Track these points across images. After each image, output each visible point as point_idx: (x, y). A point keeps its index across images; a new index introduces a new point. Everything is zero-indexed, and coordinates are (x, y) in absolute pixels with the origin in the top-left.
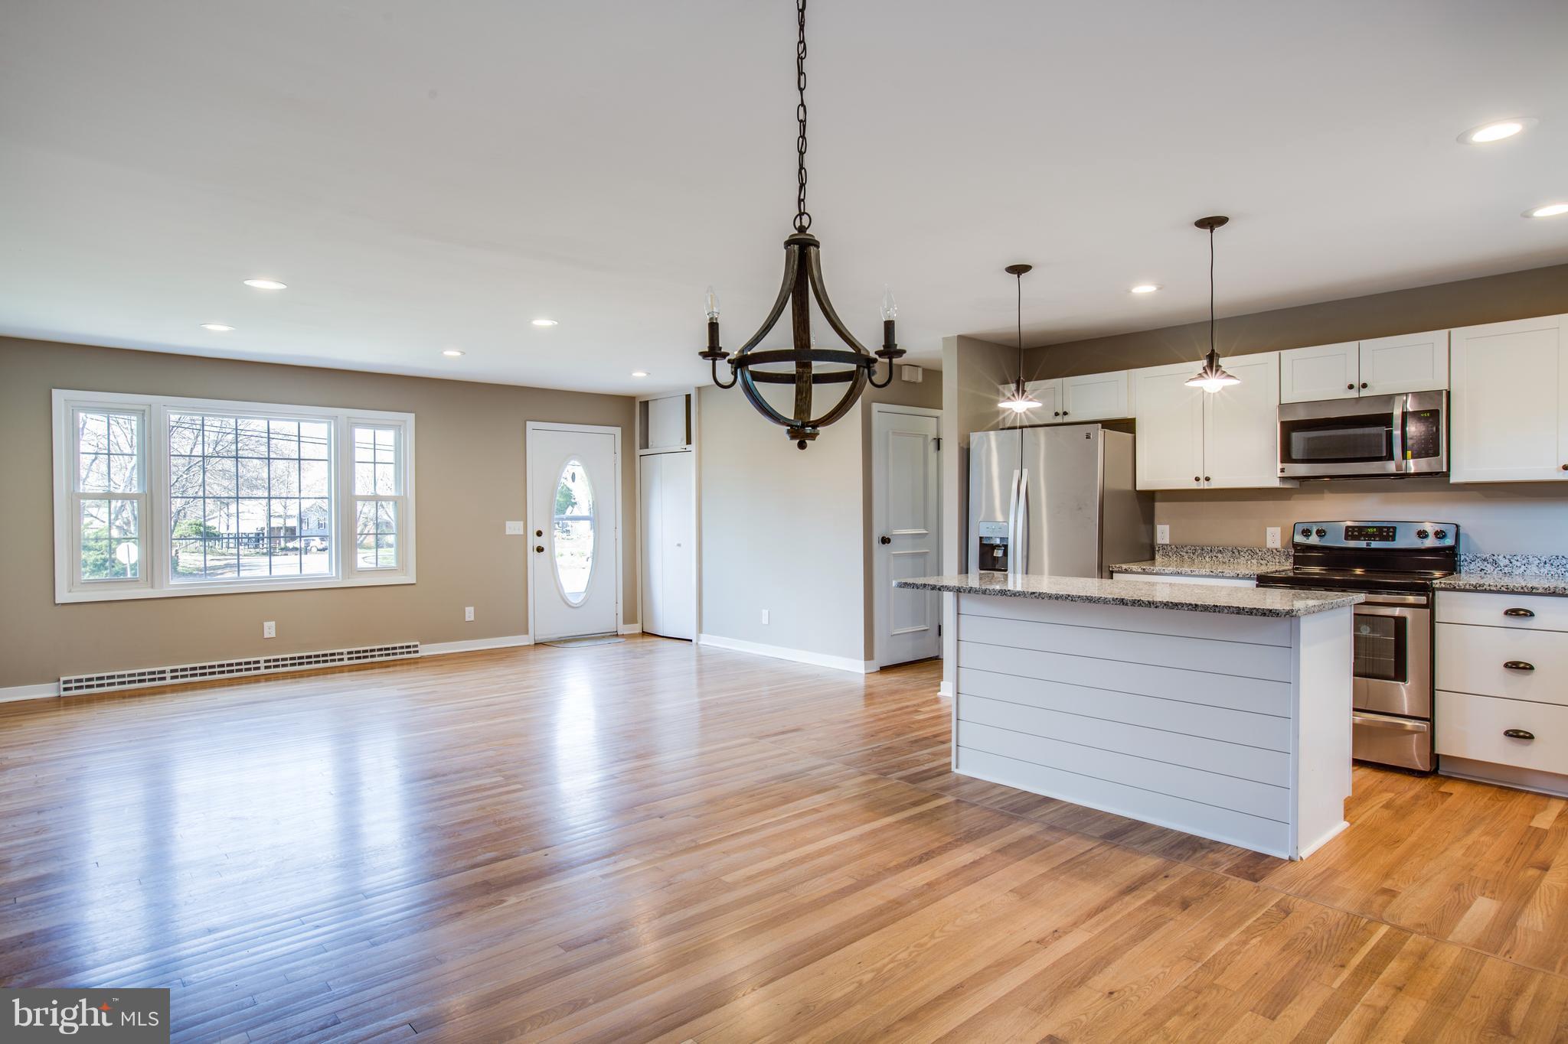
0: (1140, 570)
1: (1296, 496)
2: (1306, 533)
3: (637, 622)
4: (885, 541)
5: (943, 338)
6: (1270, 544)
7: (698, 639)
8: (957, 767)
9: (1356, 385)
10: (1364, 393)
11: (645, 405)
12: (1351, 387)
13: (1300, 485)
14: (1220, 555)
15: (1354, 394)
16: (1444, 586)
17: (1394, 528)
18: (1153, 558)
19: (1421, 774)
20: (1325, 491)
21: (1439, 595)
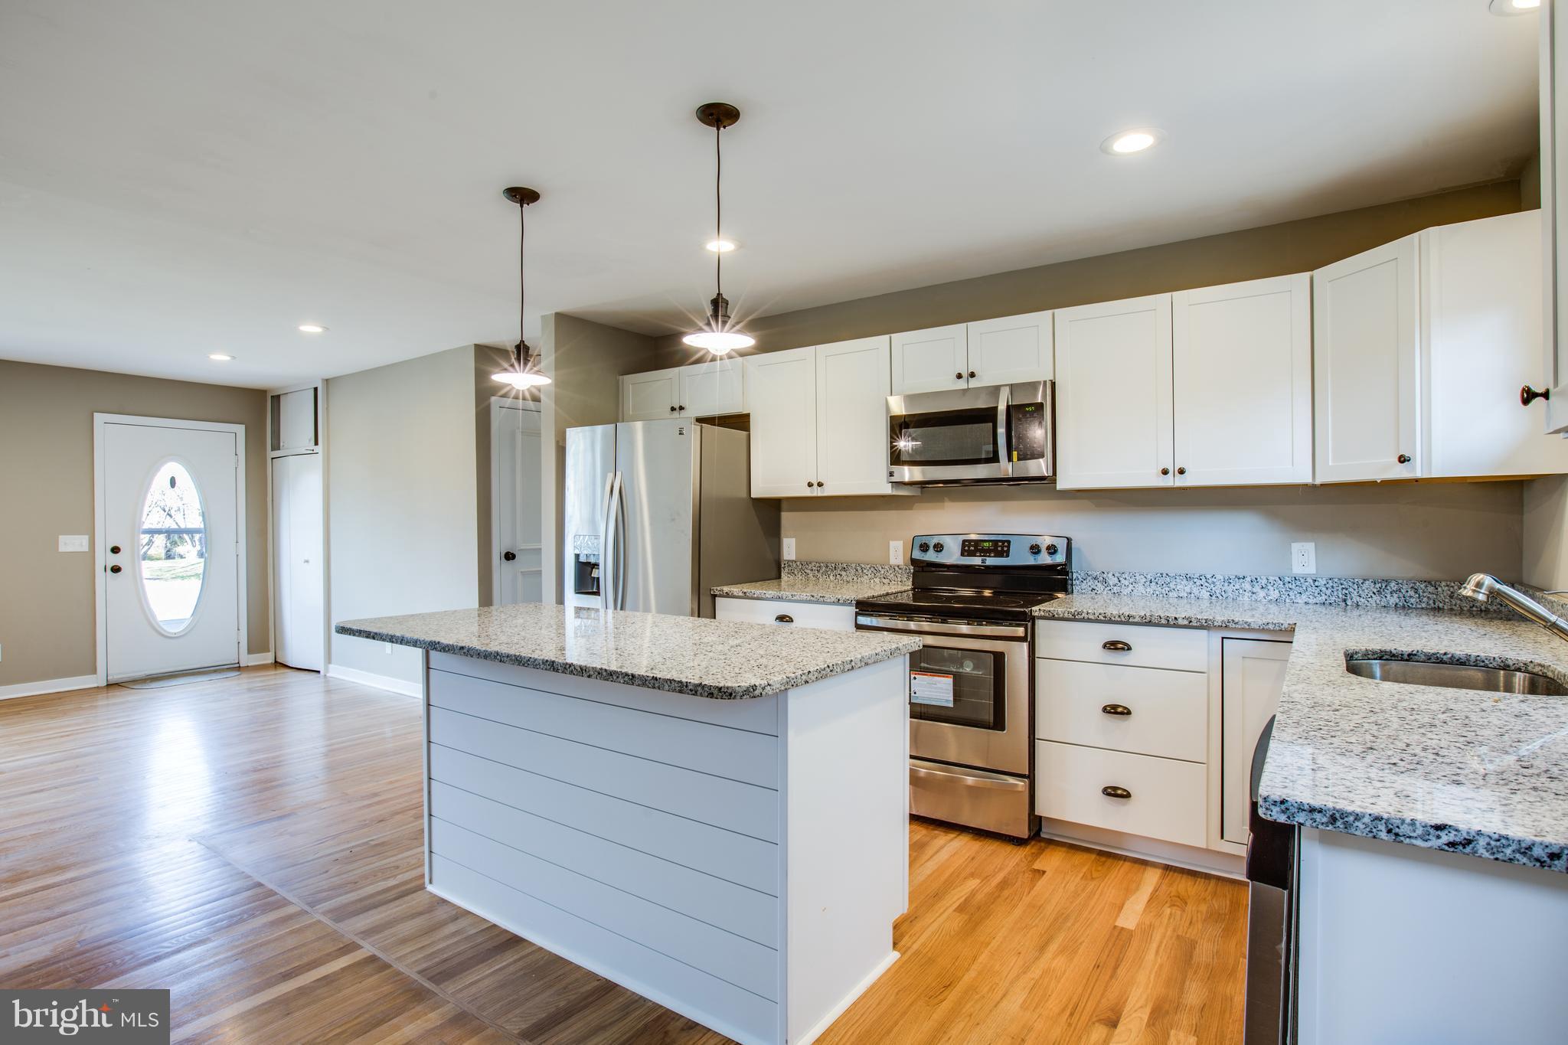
0: (741, 594)
1: (917, 504)
2: (924, 548)
3: (269, 651)
4: (509, 556)
5: (542, 316)
6: (893, 561)
7: (327, 670)
8: (431, 882)
9: (965, 374)
10: (974, 383)
11: (276, 399)
12: (959, 376)
13: (922, 493)
14: (844, 573)
15: (962, 385)
16: (1043, 614)
17: (1009, 542)
18: (779, 577)
19: (1018, 842)
20: (946, 498)
21: (1039, 623)
